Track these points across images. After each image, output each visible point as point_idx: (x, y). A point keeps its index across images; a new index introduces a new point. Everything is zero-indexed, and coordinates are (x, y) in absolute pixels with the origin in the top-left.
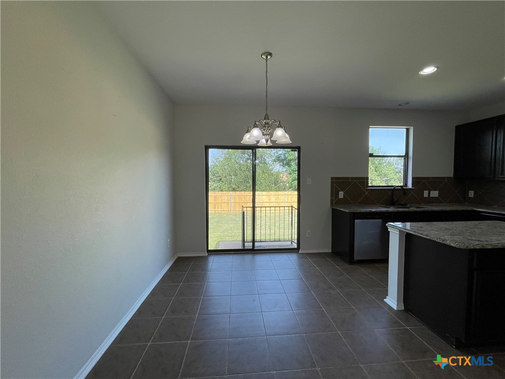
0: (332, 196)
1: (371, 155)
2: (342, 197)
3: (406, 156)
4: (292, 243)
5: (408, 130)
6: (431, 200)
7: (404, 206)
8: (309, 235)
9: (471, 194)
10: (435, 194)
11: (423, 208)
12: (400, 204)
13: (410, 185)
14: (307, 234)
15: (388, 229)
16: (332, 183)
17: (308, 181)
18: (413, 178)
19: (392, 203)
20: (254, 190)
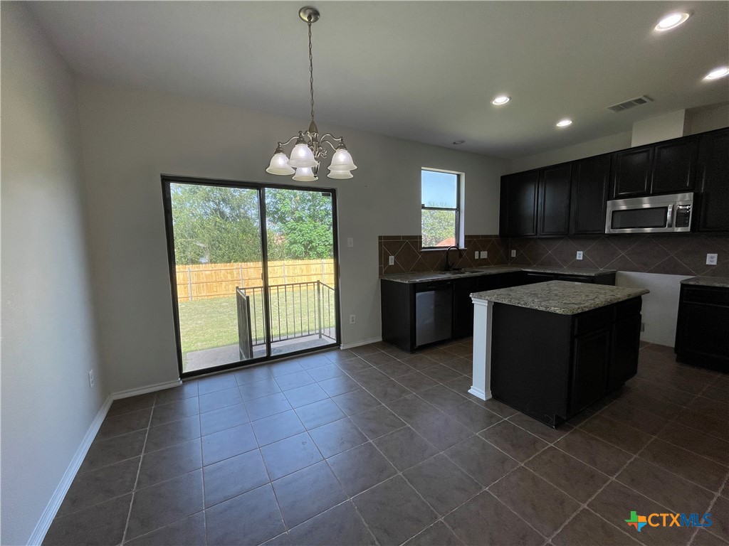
0: (380, 263)
1: (423, 207)
2: (393, 264)
3: (458, 209)
4: (320, 337)
5: (459, 176)
6: (482, 263)
7: (458, 270)
8: (353, 321)
9: (514, 254)
10: (484, 255)
11: (476, 272)
12: (454, 269)
13: (462, 246)
14: (351, 320)
15: (472, 301)
16: (380, 244)
17: (348, 243)
18: (465, 236)
19: (447, 268)
20: (265, 259)
